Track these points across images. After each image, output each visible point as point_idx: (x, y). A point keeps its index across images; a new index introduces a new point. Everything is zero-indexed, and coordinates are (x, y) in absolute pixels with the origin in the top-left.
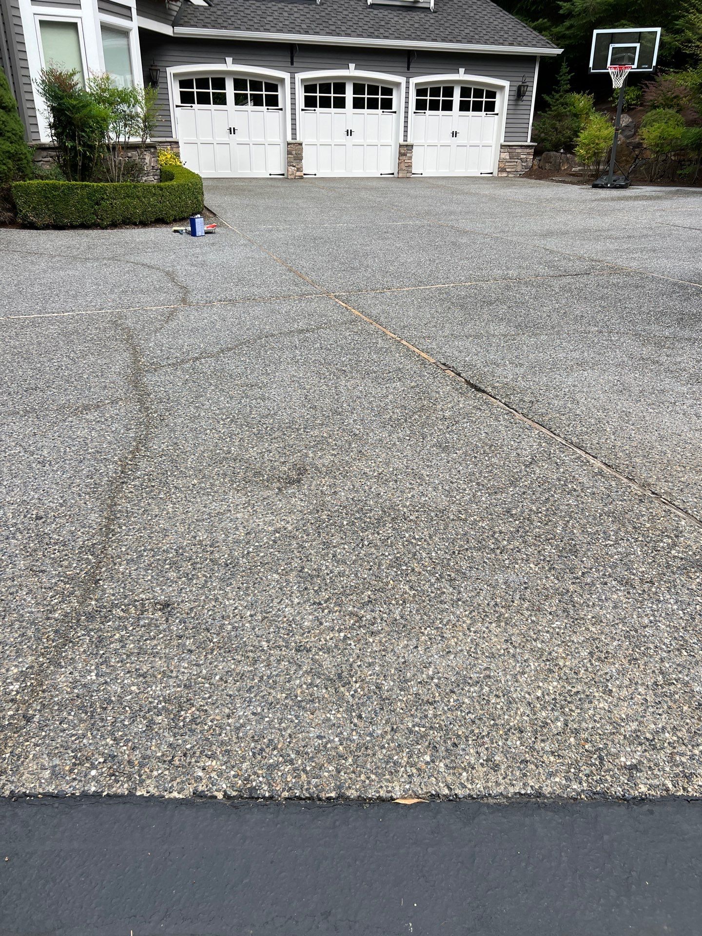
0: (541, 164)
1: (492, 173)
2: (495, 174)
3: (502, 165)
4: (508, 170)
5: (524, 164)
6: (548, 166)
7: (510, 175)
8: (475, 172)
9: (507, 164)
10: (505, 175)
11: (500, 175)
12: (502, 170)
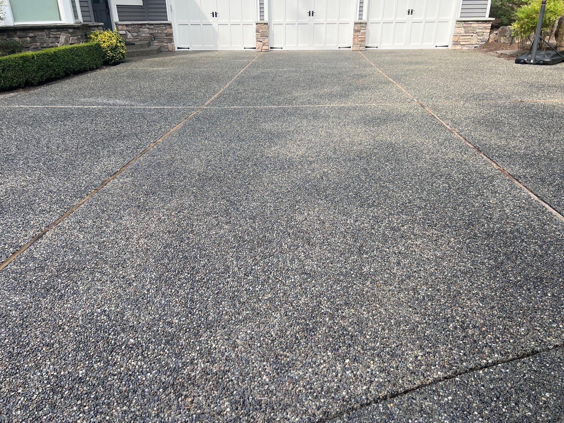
0: (497, 37)
1: (447, 46)
2: (450, 47)
3: (456, 39)
4: (462, 43)
5: (479, 37)
6: (502, 40)
7: (465, 48)
8: (429, 45)
9: (461, 38)
10: (458, 47)
11: (454, 48)
12: (456, 43)
